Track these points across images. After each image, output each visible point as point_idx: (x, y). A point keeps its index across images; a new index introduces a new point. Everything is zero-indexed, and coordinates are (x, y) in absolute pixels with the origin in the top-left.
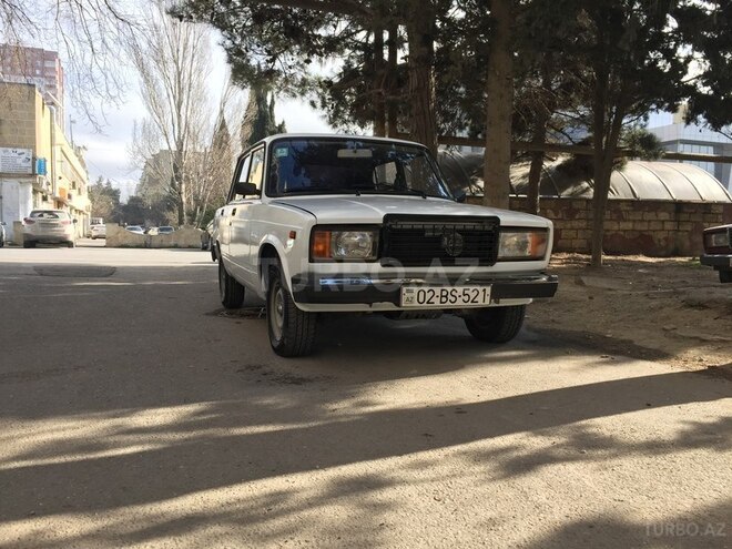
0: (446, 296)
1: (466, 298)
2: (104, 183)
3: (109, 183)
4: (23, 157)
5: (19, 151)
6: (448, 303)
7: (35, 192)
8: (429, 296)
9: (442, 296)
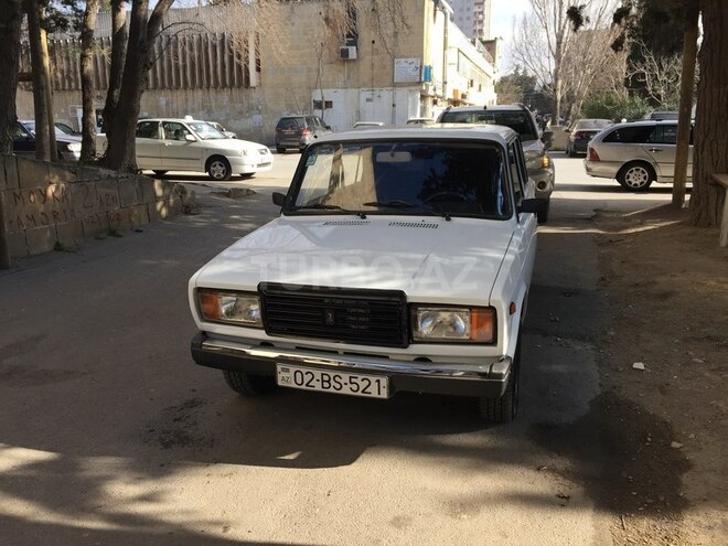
0: (328, 381)
1: (355, 387)
2: (520, 72)
3: (525, 71)
4: (413, 66)
5: (410, 60)
6: (332, 390)
7: (423, 97)
8: (307, 378)
9: (323, 381)
